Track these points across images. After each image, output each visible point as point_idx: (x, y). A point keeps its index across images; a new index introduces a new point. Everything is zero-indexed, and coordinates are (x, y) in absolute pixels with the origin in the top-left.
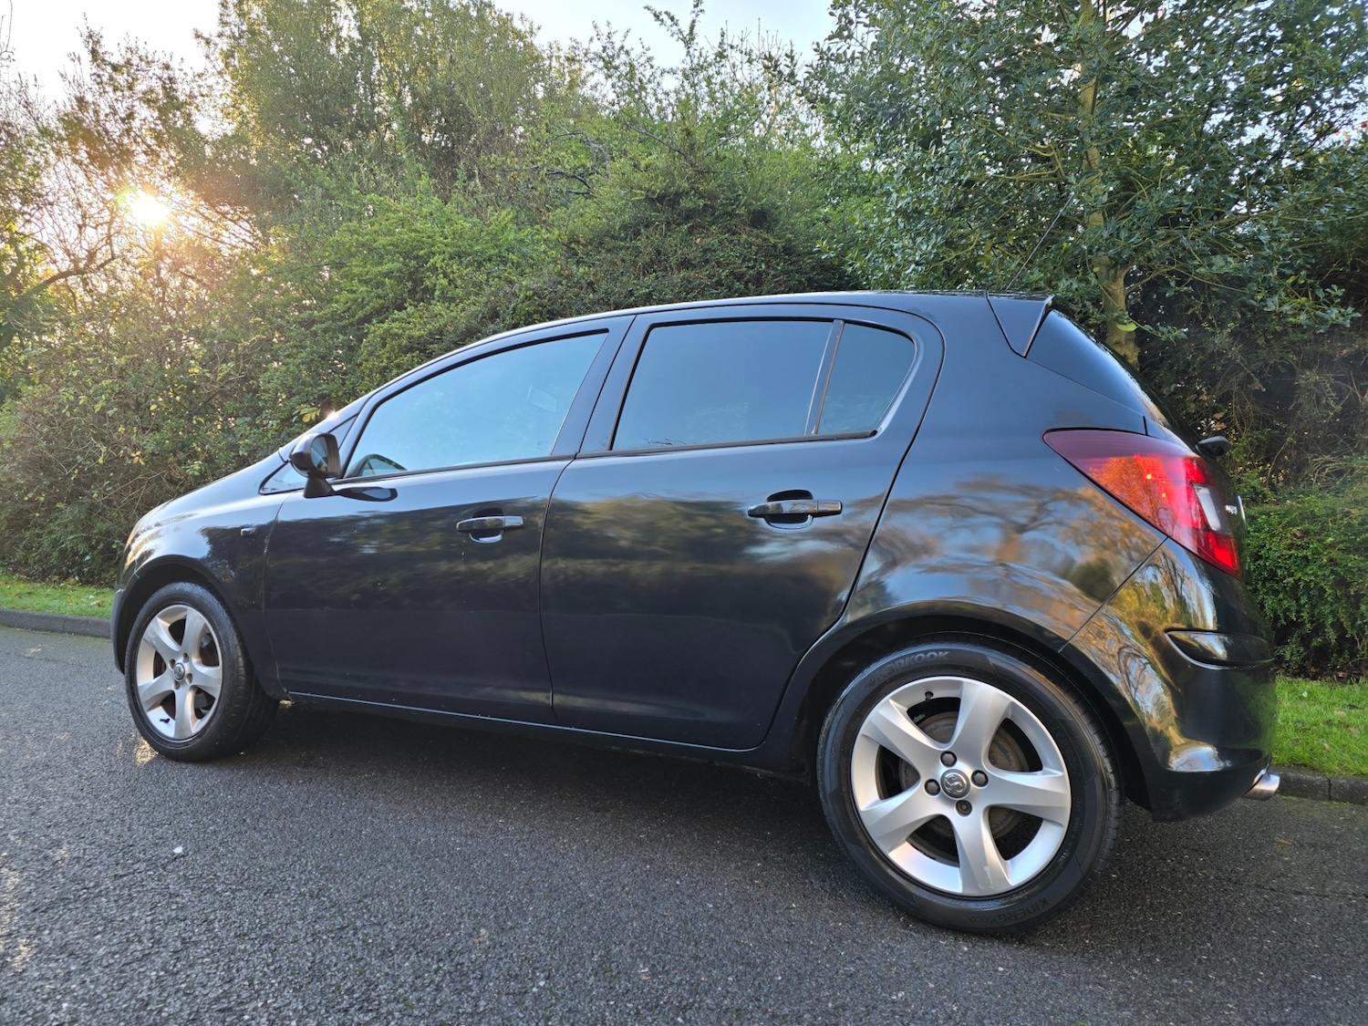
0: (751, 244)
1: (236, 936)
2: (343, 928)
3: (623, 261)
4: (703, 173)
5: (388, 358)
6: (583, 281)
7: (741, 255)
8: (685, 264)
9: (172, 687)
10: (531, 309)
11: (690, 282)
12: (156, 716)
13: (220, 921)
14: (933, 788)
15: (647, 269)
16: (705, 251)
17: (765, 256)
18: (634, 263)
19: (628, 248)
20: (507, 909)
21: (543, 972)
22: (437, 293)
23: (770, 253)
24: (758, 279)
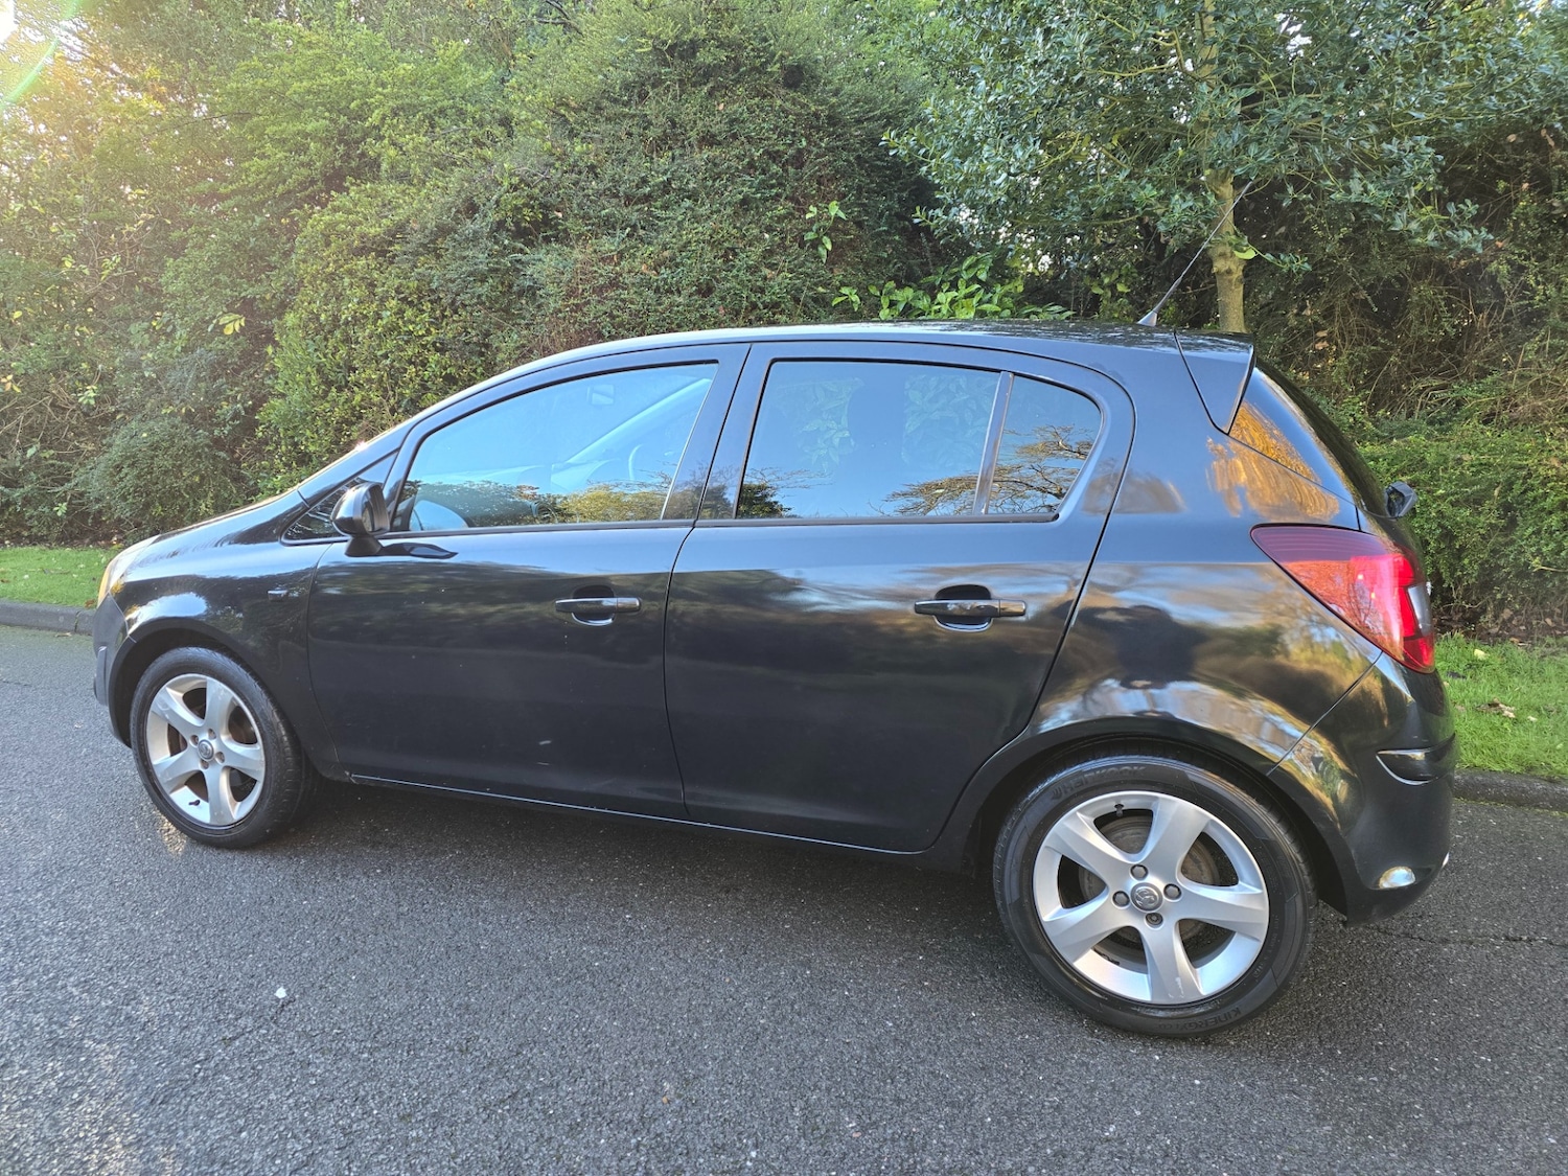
0: (786, 112)
1: (402, 1118)
2: (514, 1096)
3: (630, 134)
5: (335, 262)
6: (581, 164)
7: (776, 128)
8: (708, 140)
9: (199, 767)
10: (520, 202)
11: (715, 165)
12: (183, 798)
13: (373, 1098)
14: (1121, 898)
15: (660, 145)
16: (732, 122)
17: (804, 129)
18: (643, 138)
19: (633, 116)
20: (681, 1050)
21: (748, 1138)
22: (385, 167)
23: (812, 124)
24: (798, 161)
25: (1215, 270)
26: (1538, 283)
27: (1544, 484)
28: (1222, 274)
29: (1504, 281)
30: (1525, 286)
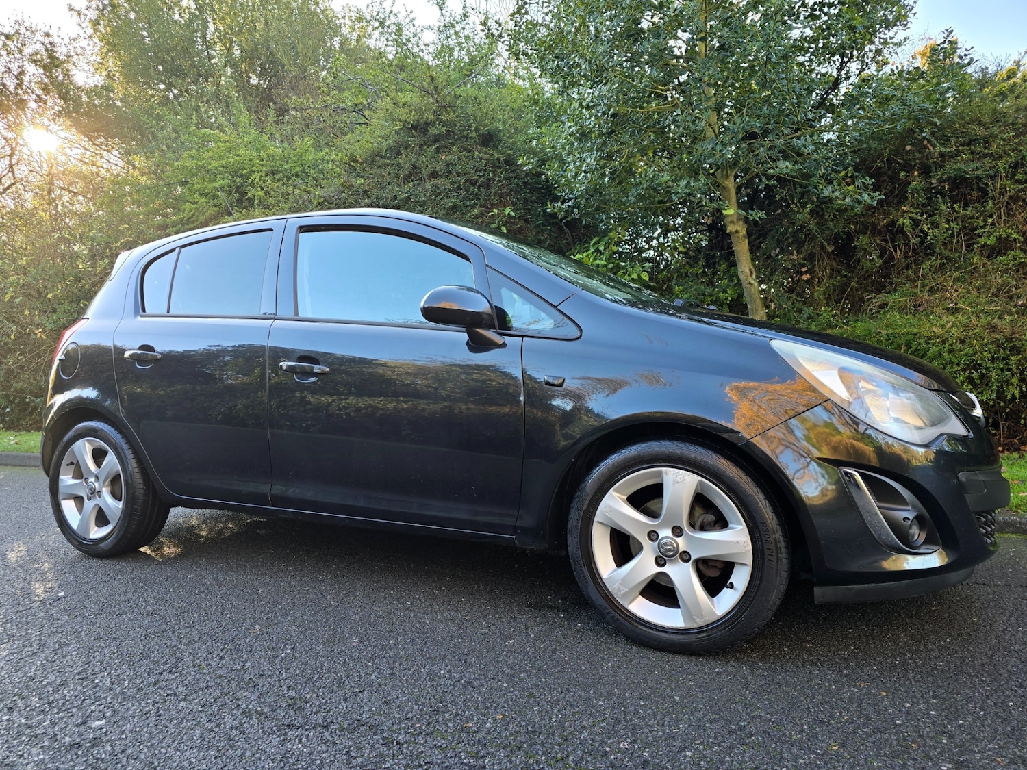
0: (481, 159)
2: (166, 631)
3: (389, 174)
4: (445, 108)
6: (360, 190)
7: (474, 166)
8: (434, 175)
11: (438, 188)
13: (85, 632)
15: (406, 179)
16: (448, 165)
17: (492, 167)
18: (397, 176)
19: (393, 165)
20: (275, 613)
21: (290, 645)
22: (256, 202)
23: (495, 165)
24: (488, 184)
25: (728, 231)
26: (929, 229)
27: (927, 343)
28: (733, 234)
29: (908, 229)
30: (922, 231)
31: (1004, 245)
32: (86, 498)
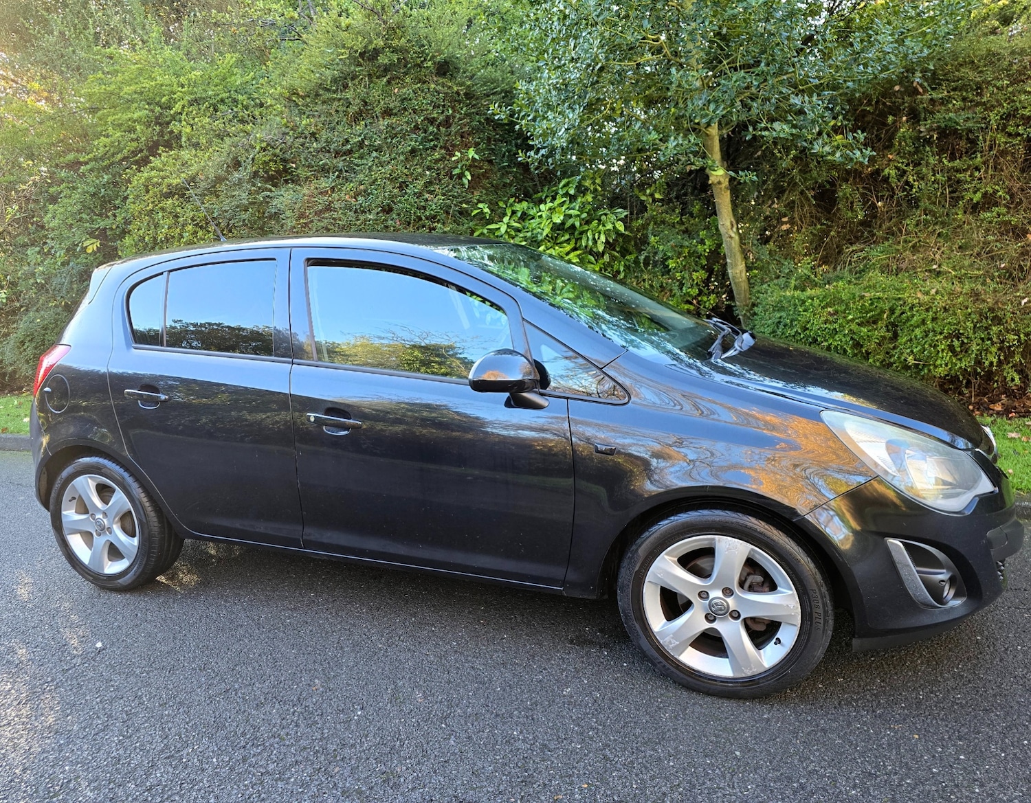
0: (438, 92)
2: (227, 691)
3: (337, 111)
4: (393, 30)
5: (153, 202)
6: (306, 132)
7: (432, 102)
8: (388, 113)
10: (267, 159)
11: (393, 128)
15: (357, 118)
16: (403, 100)
17: (451, 102)
18: (346, 113)
19: (340, 99)
20: (329, 663)
22: (184, 139)
23: (455, 99)
24: (447, 123)
25: (710, 182)
26: (914, 181)
27: (911, 309)
28: (715, 185)
29: (893, 181)
30: (907, 183)
31: (989, 201)
32: (95, 534)
